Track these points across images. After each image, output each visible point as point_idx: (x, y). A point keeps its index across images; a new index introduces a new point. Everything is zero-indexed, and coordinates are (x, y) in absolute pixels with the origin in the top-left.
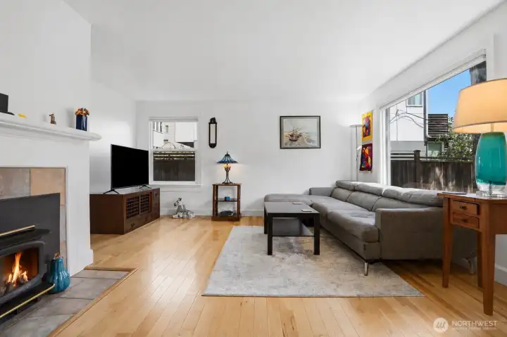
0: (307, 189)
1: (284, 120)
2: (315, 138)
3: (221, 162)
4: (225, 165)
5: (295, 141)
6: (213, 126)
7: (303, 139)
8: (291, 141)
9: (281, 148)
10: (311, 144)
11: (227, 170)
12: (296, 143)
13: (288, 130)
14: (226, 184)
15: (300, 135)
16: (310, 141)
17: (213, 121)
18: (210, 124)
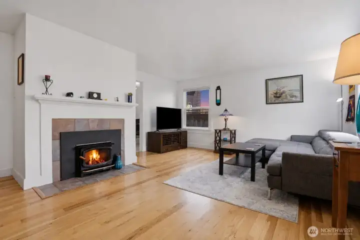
0: (289, 136)
1: (269, 82)
2: (298, 94)
3: (222, 115)
4: (224, 117)
5: (279, 97)
6: (218, 91)
7: (286, 95)
8: (276, 98)
9: (267, 104)
10: (294, 99)
11: (226, 120)
12: (280, 99)
13: (273, 89)
14: (225, 129)
15: (284, 92)
16: (292, 96)
17: (219, 88)
18: (216, 90)
